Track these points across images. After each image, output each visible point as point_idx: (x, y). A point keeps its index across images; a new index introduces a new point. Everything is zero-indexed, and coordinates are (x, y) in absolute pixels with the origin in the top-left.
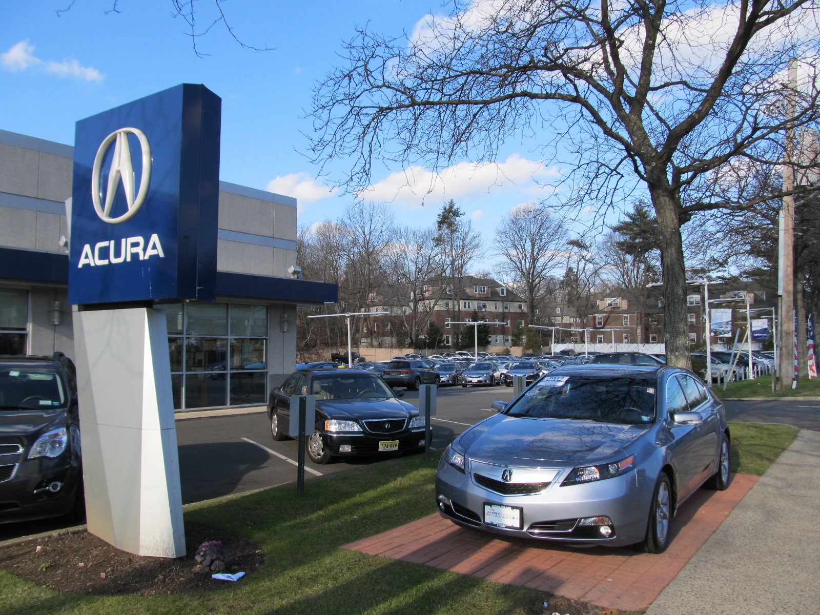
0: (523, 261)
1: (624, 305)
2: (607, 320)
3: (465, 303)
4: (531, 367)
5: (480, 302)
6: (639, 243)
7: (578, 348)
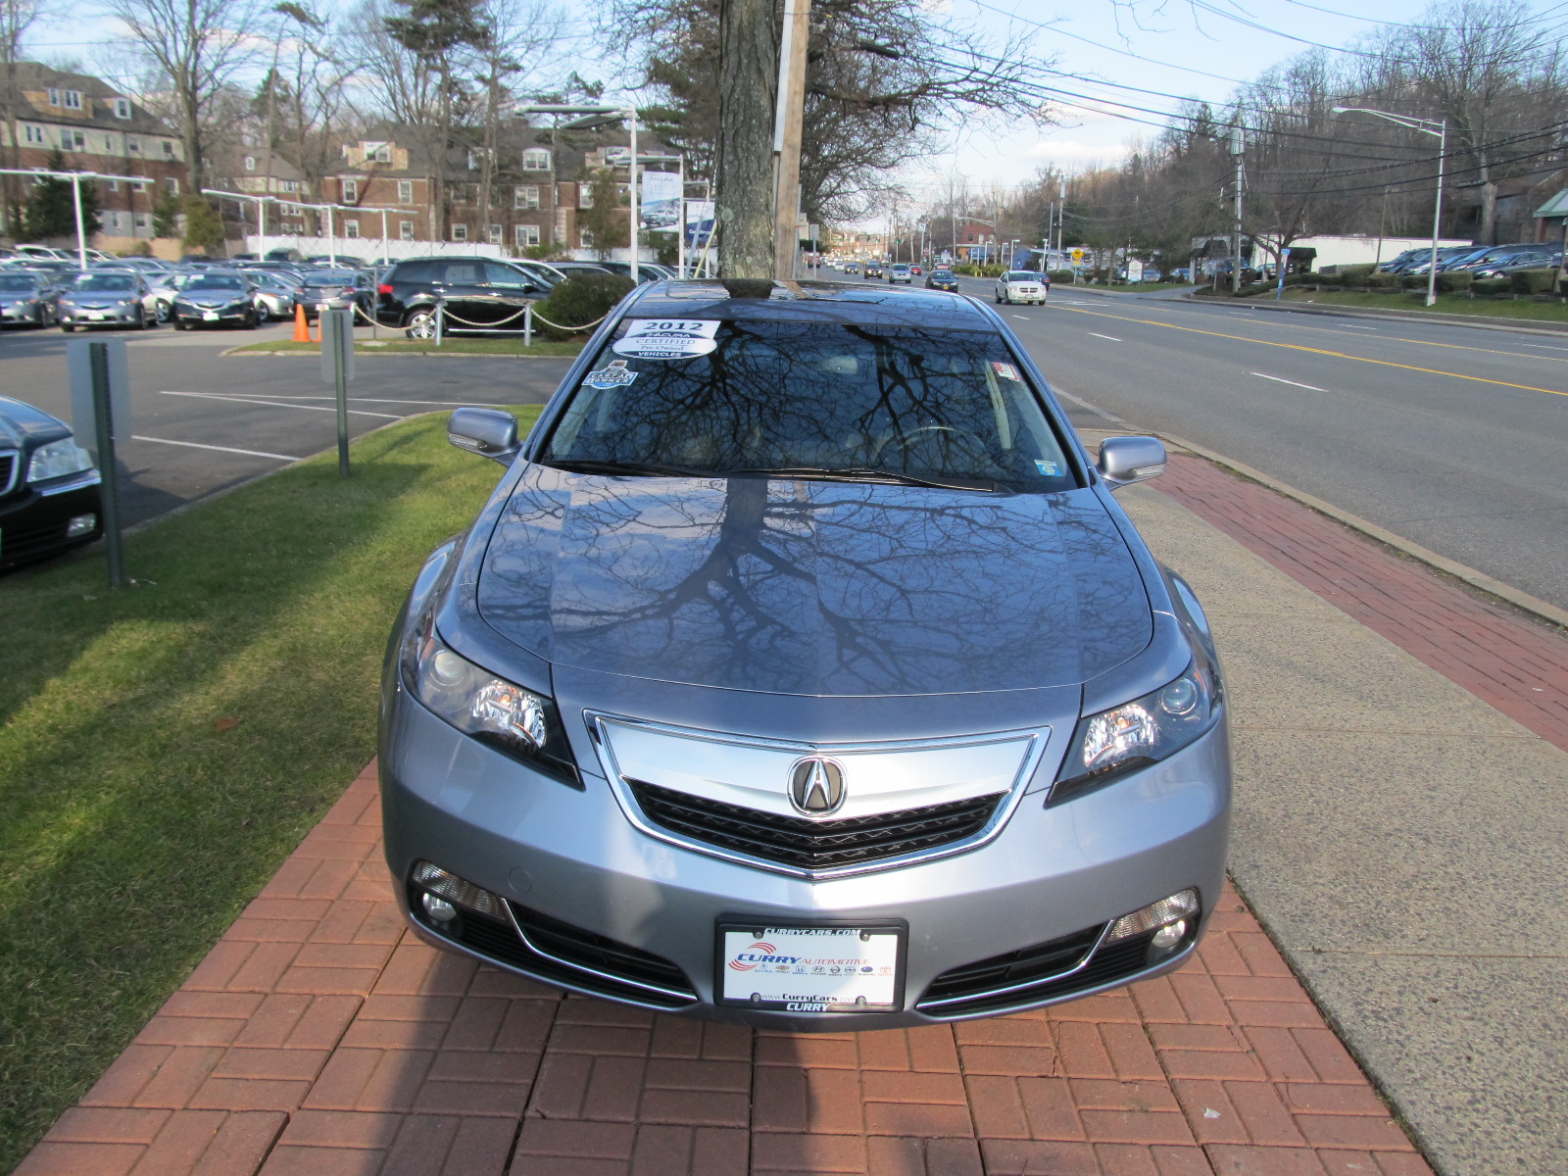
0: (170, 39)
1: (400, 159)
2: (365, 188)
3: (29, 129)
4: (234, 286)
5: (66, 128)
6: (433, 26)
7: (307, 246)
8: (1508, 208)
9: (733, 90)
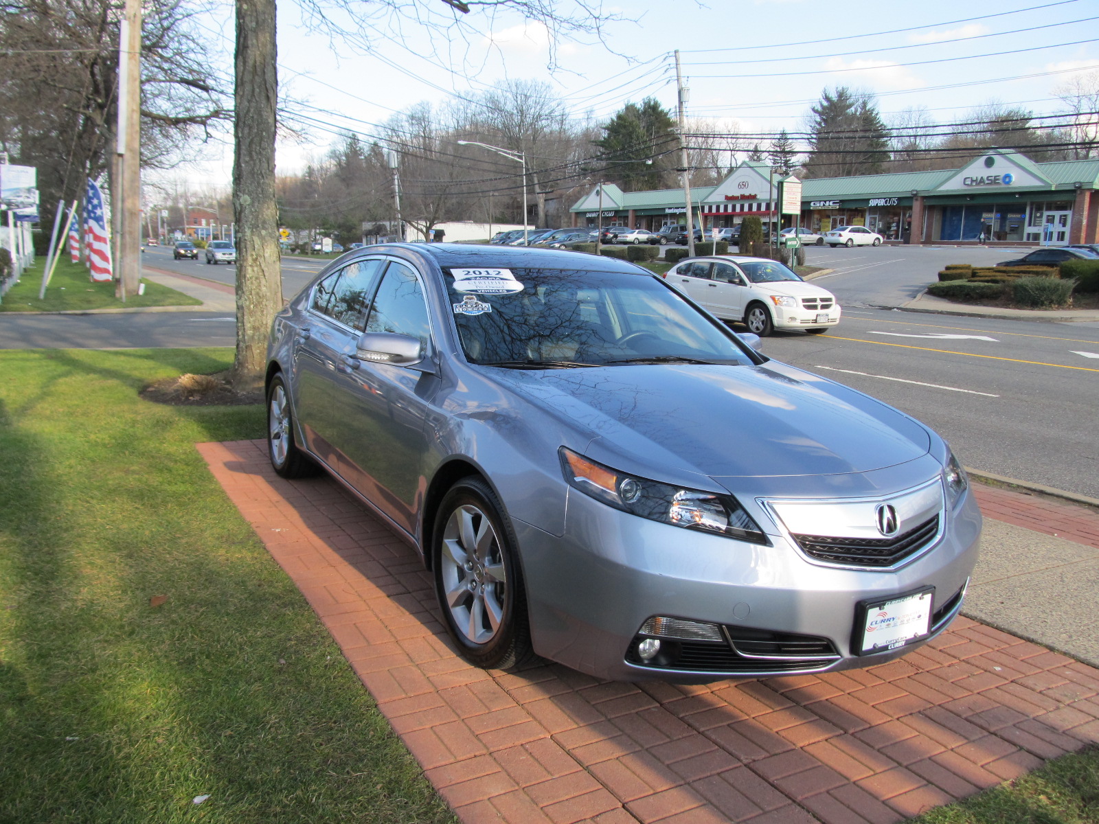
8: (553, 206)
9: (248, 111)
